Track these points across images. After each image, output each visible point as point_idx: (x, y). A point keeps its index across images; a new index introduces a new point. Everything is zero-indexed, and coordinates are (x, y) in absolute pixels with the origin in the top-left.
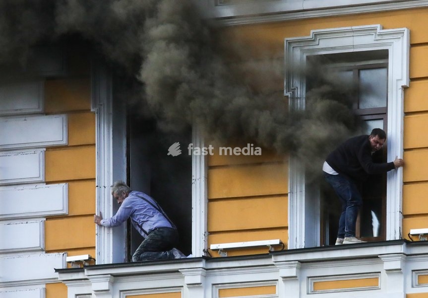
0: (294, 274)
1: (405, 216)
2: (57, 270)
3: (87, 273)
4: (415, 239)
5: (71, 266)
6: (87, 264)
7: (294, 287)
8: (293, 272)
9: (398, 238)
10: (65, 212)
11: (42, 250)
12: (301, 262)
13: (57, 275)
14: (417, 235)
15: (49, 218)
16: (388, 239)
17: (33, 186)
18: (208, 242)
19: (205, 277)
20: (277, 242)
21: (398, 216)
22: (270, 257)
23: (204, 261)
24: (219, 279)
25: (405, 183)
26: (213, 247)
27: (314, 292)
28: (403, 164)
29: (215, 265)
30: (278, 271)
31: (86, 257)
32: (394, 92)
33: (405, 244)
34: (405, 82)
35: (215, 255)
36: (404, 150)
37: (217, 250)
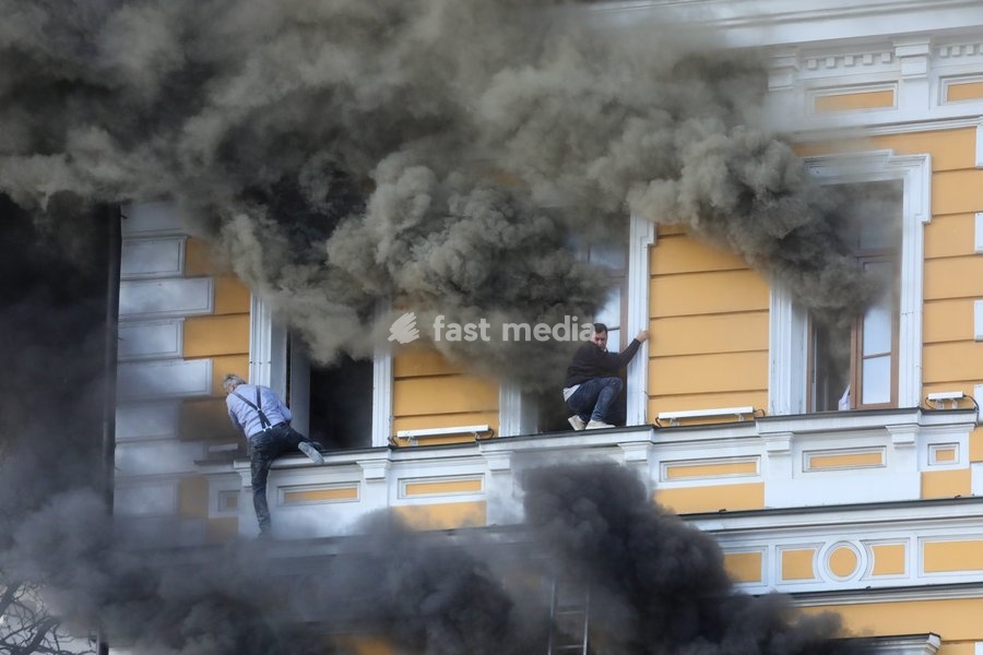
0: (507, 467)
1: (651, 397)
3: (237, 465)
4: (664, 425)
6: (236, 455)
8: (505, 464)
9: (642, 423)
10: (208, 393)
12: (518, 452)
14: (668, 420)
16: (628, 424)
18: (393, 428)
19: (389, 470)
20: (484, 428)
21: (643, 397)
22: (477, 446)
23: (390, 451)
24: (406, 473)
25: (651, 358)
26: (401, 434)
28: (649, 336)
29: (402, 456)
30: (486, 463)
31: (234, 447)
32: (638, 252)
33: (652, 430)
34: (651, 240)
35: (402, 444)
36: (651, 319)
37: (406, 438)
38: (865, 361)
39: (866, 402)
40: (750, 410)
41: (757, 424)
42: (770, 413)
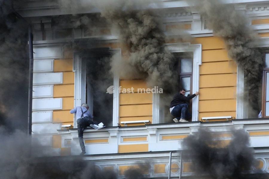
0: (155, 133)
1: (200, 113)
2: (58, 130)
3: (70, 131)
4: (204, 121)
5: (63, 129)
6: (70, 128)
7: (154, 138)
8: (154, 132)
9: (197, 121)
10: (61, 108)
11: (51, 123)
12: (158, 129)
13: (57, 132)
14: (205, 120)
15: (54, 111)
16: (192, 121)
17: (49, 99)
18: (119, 121)
19: (118, 133)
20: (148, 121)
21: (197, 112)
22: (145, 127)
23: (118, 128)
24: (124, 135)
25: (200, 100)
26: (122, 122)
27: (162, 140)
28: (199, 94)
29: (122, 129)
30: (148, 132)
31: (70, 125)
32: (196, 67)
33: (200, 123)
34: (200, 64)
35: (122, 126)
36: (200, 88)
37: (123, 124)
38: (267, 103)
39: (266, 115)
40: (230, 117)
41: (233, 122)
42: (236, 118)
